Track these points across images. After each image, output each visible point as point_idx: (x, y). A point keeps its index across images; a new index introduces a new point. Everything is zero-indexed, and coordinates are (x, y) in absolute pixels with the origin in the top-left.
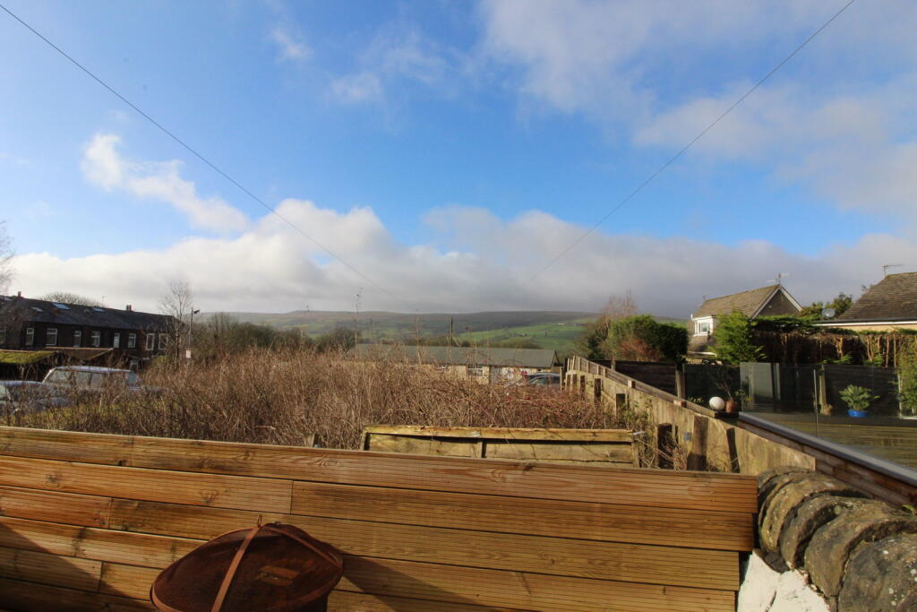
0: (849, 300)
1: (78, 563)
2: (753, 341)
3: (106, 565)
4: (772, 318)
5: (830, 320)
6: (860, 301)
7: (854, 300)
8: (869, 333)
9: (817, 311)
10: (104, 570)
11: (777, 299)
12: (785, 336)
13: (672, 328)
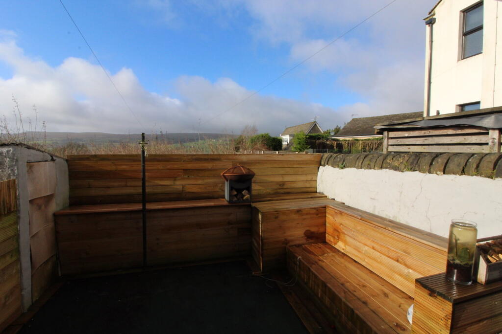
0: (340, 128)
1: (175, 187)
2: (307, 144)
3: (184, 186)
4: (313, 134)
5: (333, 136)
6: (343, 129)
7: (341, 128)
8: (344, 140)
9: (329, 133)
10: (183, 187)
11: (314, 127)
12: (318, 142)
13: (277, 139)
